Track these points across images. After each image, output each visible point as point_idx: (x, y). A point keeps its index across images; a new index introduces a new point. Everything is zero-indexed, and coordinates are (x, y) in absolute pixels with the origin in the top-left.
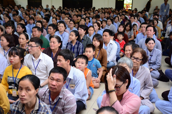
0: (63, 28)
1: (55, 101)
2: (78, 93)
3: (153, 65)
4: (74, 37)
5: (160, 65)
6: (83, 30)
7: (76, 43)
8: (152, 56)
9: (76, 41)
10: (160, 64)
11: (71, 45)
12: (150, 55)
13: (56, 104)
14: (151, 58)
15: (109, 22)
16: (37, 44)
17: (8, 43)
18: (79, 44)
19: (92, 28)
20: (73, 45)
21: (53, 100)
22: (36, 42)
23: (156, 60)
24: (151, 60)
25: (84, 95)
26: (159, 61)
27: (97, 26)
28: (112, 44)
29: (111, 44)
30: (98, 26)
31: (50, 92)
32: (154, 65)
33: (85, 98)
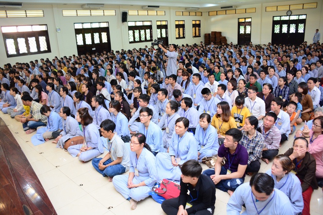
0: (273, 73)
1: (267, 133)
2: (283, 129)
4: (282, 82)
6: (291, 75)
7: (284, 87)
9: (283, 86)
11: (280, 89)
13: (267, 135)
16: (254, 91)
17: (233, 87)
18: (286, 88)
19: (299, 72)
20: (281, 89)
21: (266, 132)
22: (253, 90)
25: (288, 131)
27: (305, 70)
31: (264, 127)
33: (288, 133)
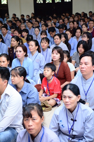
3: (80, 139)
5: (91, 140)
8: (76, 121)
10: (91, 138)
12: (72, 120)
14: (73, 125)
15: (56, 40)
23: (83, 130)
24: (73, 129)
26: (89, 132)
28: (9, 96)
29: (6, 95)
30: (24, 52)
32: (82, 139)
